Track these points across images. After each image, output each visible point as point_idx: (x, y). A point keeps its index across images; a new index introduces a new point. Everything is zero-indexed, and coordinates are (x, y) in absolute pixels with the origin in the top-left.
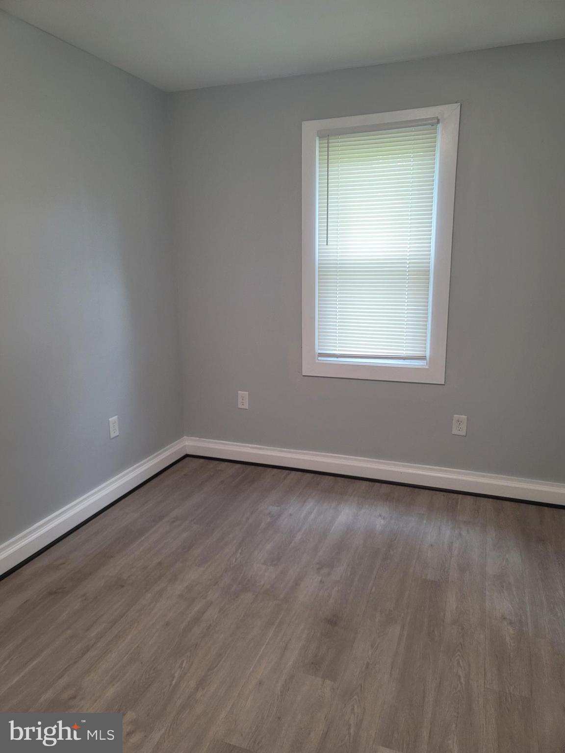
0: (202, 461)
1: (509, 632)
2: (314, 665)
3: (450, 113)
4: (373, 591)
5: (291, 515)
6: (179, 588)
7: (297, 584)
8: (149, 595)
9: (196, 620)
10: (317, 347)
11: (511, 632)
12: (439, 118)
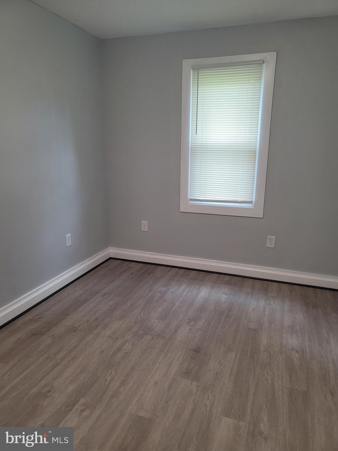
0: (119, 261)
1: (296, 356)
2: (187, 374)
3: (271, 57)
4: (220, 334)
5: (172, 292)
6: (108, 332)
7: (176, 330)
8: (91, 336)
9: (119, 350)
10: (189, 195)
11: (298, 356)
12: (264, 60)
